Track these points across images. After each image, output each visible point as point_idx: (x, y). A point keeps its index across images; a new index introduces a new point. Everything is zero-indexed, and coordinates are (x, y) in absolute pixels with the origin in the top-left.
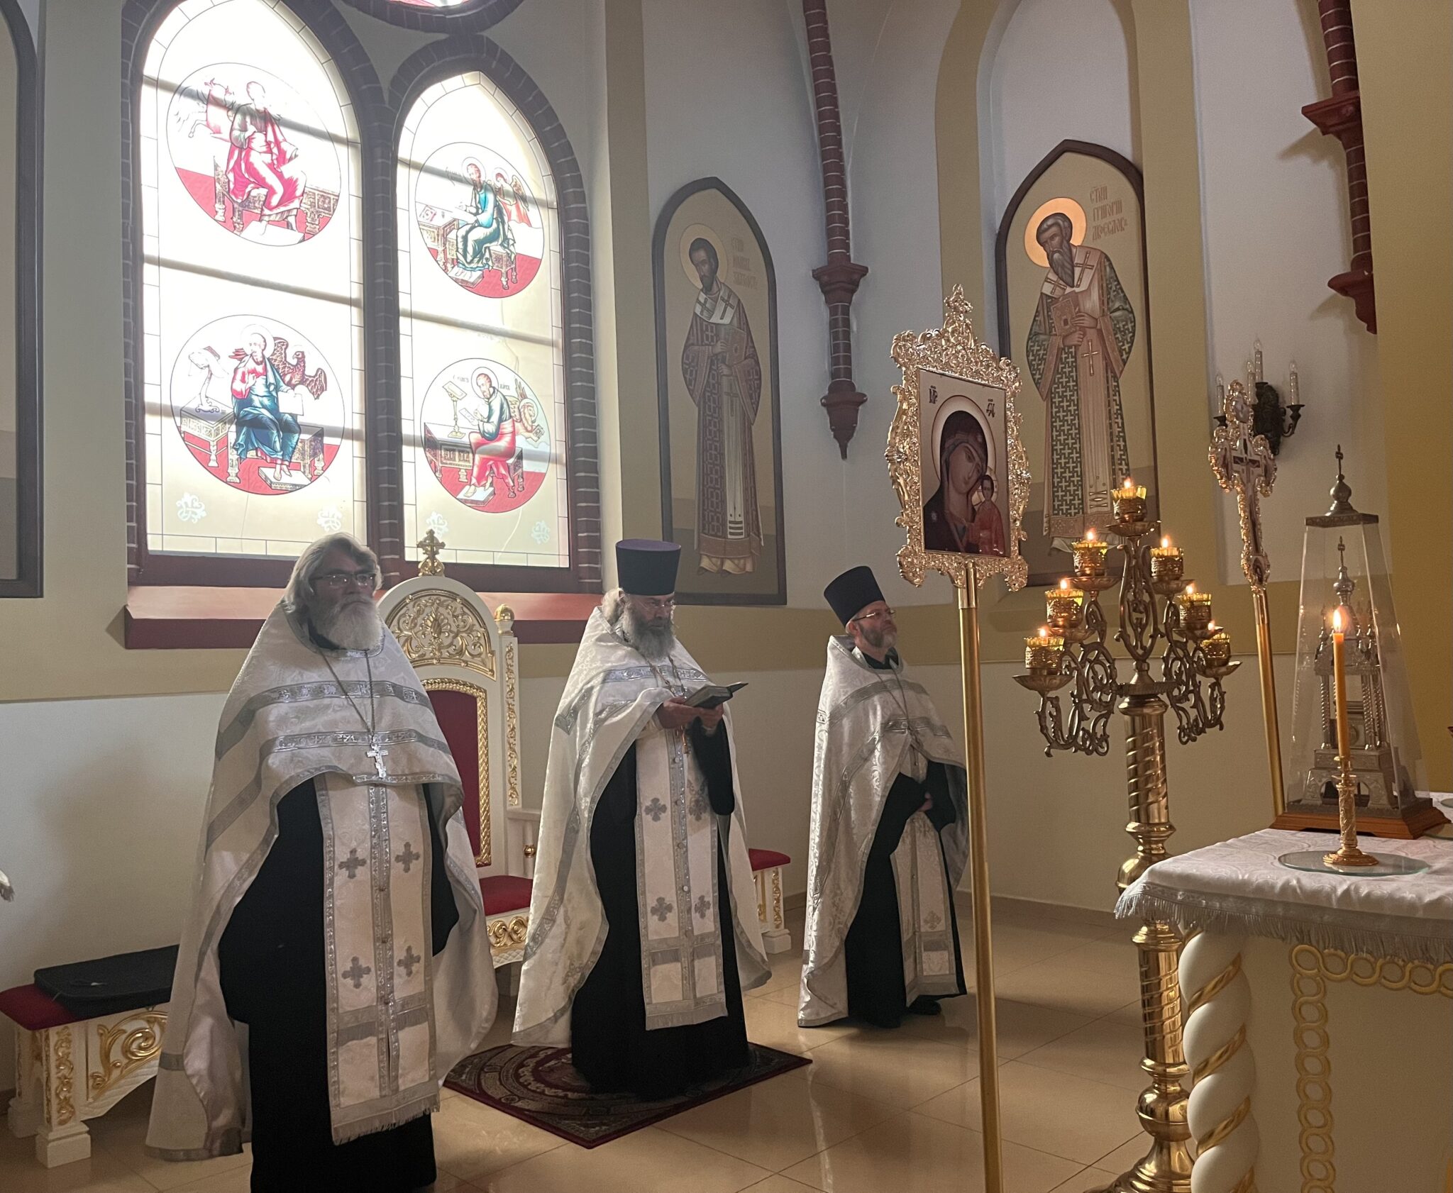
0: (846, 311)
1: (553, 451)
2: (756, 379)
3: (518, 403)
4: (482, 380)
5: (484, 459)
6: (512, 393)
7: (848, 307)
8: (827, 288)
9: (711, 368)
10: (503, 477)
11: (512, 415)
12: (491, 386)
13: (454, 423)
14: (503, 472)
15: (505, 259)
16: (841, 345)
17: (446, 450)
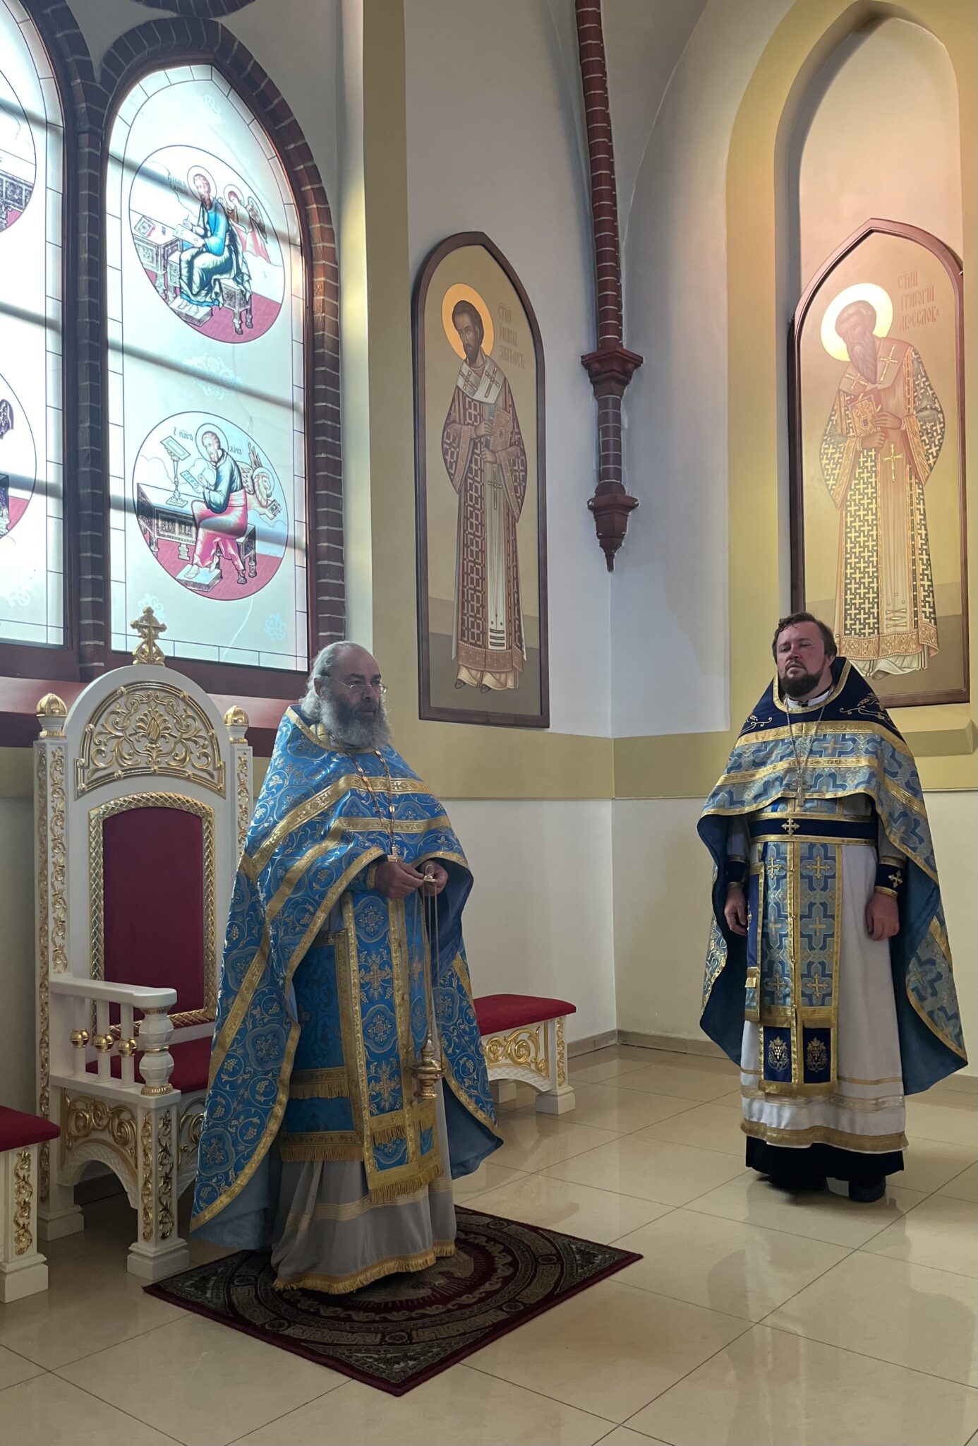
0: (617, 405)
1: (291, 533)
2: (521, 471)
3: (251, 472)
4: (209, 440)
5: (209, 534)
6: (244, 459)
7: (619, 401)
8: (596, 379)
9: (473, 453)
10: (232, 559)
11: (244, 485)
12: (219, 447)
13: (173, 488)
14: (233, 552)
15: (238, 297)
16: (611, 442)
17: (164, 519)
